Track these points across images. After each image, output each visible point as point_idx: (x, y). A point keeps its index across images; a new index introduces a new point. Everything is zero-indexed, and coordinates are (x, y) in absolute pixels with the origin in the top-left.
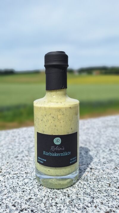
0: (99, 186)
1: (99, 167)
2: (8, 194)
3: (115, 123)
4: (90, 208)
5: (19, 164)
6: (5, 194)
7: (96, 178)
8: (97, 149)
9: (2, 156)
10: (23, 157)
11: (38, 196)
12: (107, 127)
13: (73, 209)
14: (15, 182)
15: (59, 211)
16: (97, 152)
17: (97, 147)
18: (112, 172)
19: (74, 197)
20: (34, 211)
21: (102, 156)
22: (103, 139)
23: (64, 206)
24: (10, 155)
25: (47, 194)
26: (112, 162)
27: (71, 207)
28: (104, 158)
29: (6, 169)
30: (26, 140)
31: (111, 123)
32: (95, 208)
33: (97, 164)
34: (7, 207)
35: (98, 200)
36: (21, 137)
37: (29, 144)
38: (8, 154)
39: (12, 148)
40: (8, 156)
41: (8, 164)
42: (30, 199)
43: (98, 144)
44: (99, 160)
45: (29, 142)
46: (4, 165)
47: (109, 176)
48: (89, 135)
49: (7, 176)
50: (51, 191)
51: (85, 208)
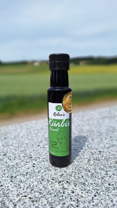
0: (108, 163)
1: (105, 151)
2: (45, 172)
3: (109, 114)
4: (106, 178)
5: (43, 151)
6: (43, 173)
7: (105, 158)
8: (100, 136)
9: (27, 146)
10: (44, 145)
11: (68, 172)
12: (104, 118)
13: (95, 179)
14: (46, 164)
15: (86, 181)
16: (101, 140)
17: (100, 135)
18: (116, 154)
19: (93, 172)
20: (69, 182)
21: (106, 142)
22: (103, 128)
23: (88, 178)
24: (32, 144)
25: (73, 171)
26: (115, 146)
27: (93, 178)
28: (107, 144)
29: (35, 155)
30: (40, 132)
31: (106, 114)
32: (109, 178)
33: (104, 148)
34: (48, 181)
35: (110, 173)
36: (35, 129)
37: (44, 135)
38: (30, 144)
39: (31, 139)
40: (31, 145)
41: (35, 151)
42: (62, 174)
43: (100, 133)
44: (104, 145)
45: (43, 133)
46: (31, 152)
47: (114, 156)
48: (91, 125)
49: (38, 160)
50: (75, 169)
51: (103, 178)
